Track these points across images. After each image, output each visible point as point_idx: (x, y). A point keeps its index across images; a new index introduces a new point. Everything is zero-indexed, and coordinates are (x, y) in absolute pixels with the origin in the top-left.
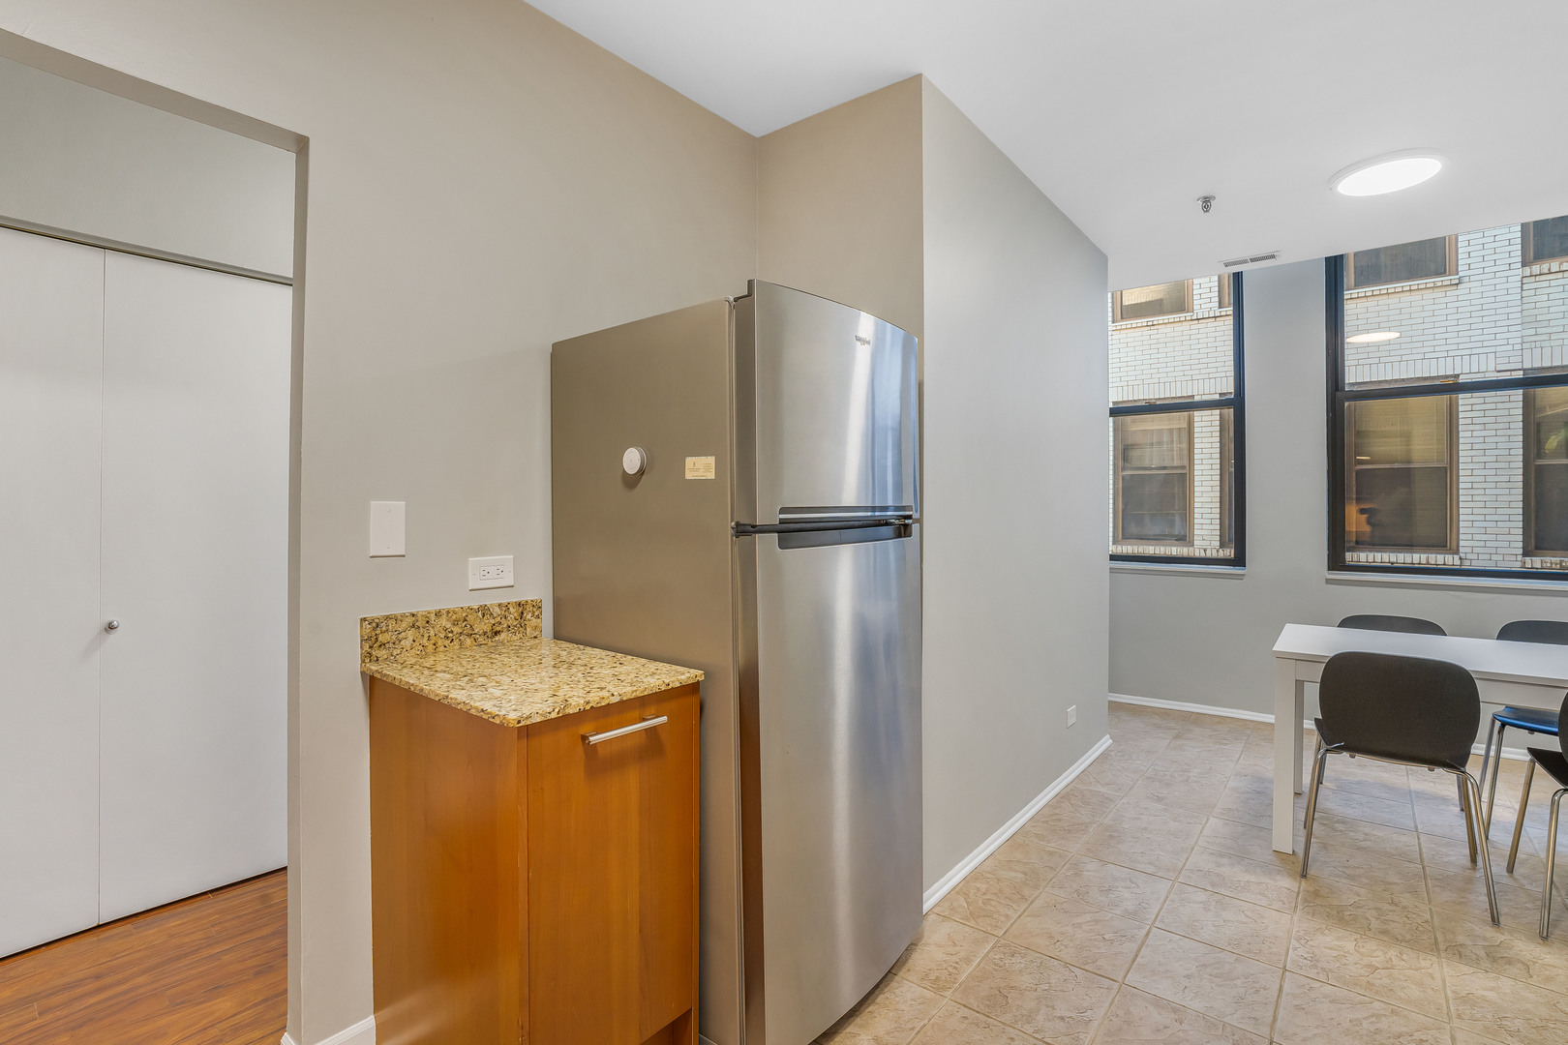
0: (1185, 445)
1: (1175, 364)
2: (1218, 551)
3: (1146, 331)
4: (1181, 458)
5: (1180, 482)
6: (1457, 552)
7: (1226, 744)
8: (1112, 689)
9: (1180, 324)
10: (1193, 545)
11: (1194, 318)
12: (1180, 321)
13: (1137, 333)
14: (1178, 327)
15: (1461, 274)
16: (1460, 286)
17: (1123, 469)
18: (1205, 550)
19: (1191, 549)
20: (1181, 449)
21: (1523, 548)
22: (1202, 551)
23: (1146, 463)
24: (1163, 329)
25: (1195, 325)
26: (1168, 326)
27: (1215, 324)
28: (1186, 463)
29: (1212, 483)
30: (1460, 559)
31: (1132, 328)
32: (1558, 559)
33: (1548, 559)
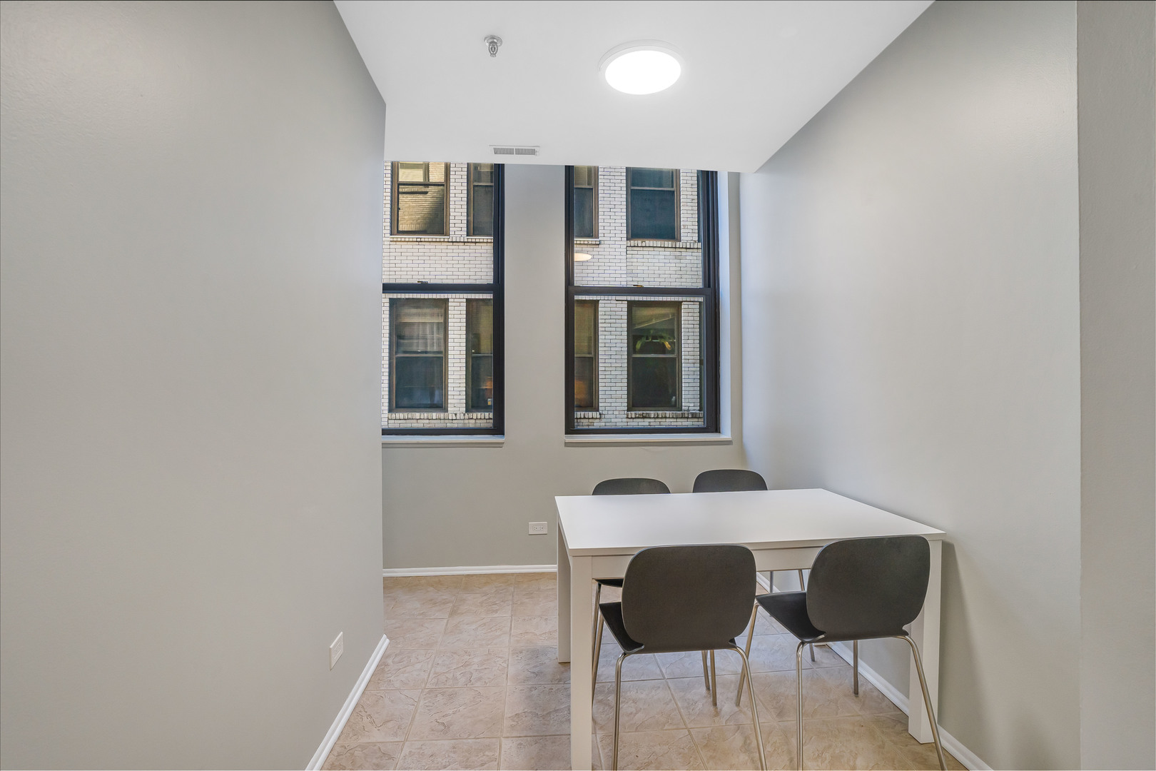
0: (442, 336)
1: (436, 273)
2: (464, 415)
3: (416, 246)
4: (439, 345)
5: (438, 363)
6: (598, 410)
7: (496, 611)
8: (387, 564)
9: (440, 244)
10: (447, 411)
11: (450, 240)
12: (440, 242)
13: (409, 246)
14: (439, 246)
15: (600, 239)
16: (600, 246)
17: (396, 353)
18: (456, 415)
19: (446, 414)
20: (439, 339)
21: (627, 406)
22: (454, 415)
23: (414, 349)
24: (428, 246)
25: (451, 246)
26: (431, 243)
27: (464, 247)
28: (443, 349)
29: (460, 365)
30: (600, 414)
31: (405, 241)
32: (641, 412)
33: (637, 412)
